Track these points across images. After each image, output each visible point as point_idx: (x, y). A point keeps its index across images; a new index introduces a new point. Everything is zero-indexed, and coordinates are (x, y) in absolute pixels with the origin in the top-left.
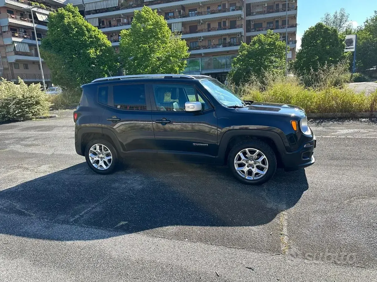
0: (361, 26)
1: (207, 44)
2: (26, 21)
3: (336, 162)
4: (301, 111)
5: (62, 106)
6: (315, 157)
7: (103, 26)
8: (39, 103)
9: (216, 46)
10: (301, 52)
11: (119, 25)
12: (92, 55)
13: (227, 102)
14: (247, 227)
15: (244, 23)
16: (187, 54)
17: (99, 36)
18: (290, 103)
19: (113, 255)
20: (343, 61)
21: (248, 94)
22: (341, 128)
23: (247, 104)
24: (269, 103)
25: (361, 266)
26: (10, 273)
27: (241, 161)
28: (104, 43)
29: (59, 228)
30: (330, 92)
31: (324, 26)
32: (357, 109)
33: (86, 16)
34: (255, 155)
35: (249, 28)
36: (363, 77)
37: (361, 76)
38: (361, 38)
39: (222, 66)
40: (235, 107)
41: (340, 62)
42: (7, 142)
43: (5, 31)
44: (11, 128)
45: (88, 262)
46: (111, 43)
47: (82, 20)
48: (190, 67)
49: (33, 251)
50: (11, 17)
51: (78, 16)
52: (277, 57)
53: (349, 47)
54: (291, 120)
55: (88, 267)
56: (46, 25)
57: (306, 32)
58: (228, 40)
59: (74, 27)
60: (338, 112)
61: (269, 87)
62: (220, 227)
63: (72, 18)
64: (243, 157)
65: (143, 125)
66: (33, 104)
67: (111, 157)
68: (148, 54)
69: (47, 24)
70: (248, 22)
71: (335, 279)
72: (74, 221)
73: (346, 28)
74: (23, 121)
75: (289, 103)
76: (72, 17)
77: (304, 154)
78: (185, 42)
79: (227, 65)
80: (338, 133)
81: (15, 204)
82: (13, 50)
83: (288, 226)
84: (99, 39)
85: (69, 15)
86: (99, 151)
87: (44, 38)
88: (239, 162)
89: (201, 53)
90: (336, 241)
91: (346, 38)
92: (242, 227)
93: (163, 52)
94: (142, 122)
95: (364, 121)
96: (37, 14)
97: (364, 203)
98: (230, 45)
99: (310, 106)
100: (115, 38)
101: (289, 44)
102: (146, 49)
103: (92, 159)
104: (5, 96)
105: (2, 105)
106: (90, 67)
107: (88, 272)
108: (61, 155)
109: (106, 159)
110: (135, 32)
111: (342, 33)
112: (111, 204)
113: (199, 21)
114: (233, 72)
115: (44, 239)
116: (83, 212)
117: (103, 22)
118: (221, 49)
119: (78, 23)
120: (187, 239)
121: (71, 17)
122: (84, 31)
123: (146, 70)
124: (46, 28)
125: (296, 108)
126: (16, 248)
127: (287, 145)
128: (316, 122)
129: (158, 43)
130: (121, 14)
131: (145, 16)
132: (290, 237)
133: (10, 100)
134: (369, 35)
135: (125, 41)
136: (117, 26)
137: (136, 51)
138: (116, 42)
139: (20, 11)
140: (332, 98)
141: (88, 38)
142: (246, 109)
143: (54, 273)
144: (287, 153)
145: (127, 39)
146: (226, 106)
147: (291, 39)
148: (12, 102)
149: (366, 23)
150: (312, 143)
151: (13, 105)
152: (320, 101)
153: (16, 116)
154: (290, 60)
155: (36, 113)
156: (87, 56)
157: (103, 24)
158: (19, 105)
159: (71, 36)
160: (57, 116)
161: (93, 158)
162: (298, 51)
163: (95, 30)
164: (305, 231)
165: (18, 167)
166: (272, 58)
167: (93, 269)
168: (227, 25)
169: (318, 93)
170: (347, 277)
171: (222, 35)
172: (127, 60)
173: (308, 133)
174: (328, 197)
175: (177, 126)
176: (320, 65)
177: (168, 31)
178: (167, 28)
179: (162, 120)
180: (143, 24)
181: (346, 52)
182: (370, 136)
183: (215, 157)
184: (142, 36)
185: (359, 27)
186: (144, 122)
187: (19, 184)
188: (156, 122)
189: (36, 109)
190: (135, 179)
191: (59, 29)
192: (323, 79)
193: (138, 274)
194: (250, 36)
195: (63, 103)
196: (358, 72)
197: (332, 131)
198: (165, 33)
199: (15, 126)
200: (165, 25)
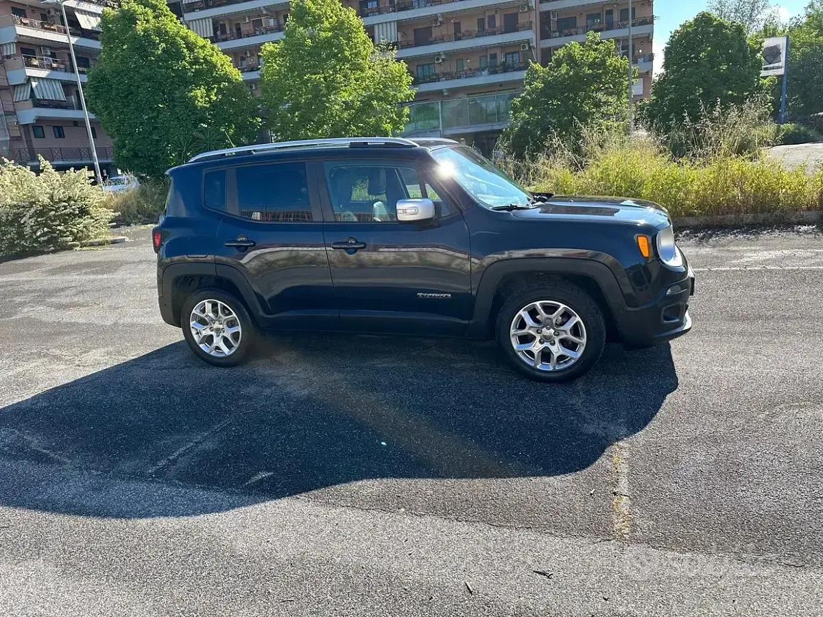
0: (798, 17)
1: (454, 70)
2: (54, 30)
3: (739, 327)
4: (661, 212)
5: (139, 216)
6: (692, 316)
7: (224, 37)
8: (87, 213)
9: (473, 73)
10: (664, 80)
11: (258, 33)
12: (201, 103)
13: (495, 197)
14: (538, 478)
15: (535, 18)
16: (409, 92)
17: (214, 59)
18: (637, 195)
19: (237, 548)
20: (758, 97)
21: (544, 177)
22: (753, 248)
23: (538, 200)
24: (591, 196)
25: (794, 564)
26: (10, 595)
27: (525, 331)
28: (224, 74)
29: (122, 490)
30: (727, 169)
31: (715, 20)
32: (789, 205)
33: (185, 15)
34: (556, 317)
35: (547, 28)
36: (805, 132)
37: (799, 129)
38: (798, 44)
39: (488, 118)
40: (511, 208)
41: (749, 100)
42: (18, 299)
43: (8, 54)
44: (28, 268)
45: (183, 565)
46: (240, 74)
47: (175, 23)
48: (417, 121)
49: (64, 544)
50: (21, 22)
51: (165, 16)
52: (611, 94)
53: (772, 65)
54: (636, 235)
55: (182, 577)
56: (97, 39)
57: (675, 35)
58: (501, 59)
59: (158, 41)
60: (746, 212)
61: (591, 161)
62: (477, 480)
63: (152, 21)
64: (529, 321)
65: (313, 254)
66: (73, 215)
67: (239, 329)
68: (324, 95)
69: (99, 37)
70: (545, 17)
71: (736, 594)
72: (155, 473)
73: (763, 22)
74: (54, 252)
75: (635, 195)
76: (154, 18)
77: (665, 310)
78: (405, 66)
79: (499, 116)
80: (746, 259)
81: (30, 438)
82: (28, 96)
83: (629, 474)
84: (215, 66)
85: (146, 13)
86: (211, 315)
87: (94, 68)
88: (521, 332)
89: (442, 90)
90: (739, 508)
91: (763, 44)
92: (526, 479)
93: (355, 90)
94: (310, 249)
95: (806, 232)
96: (77, 14)
97: (803, 417)
98: (506, 69)
99: (684, 200)
100: (251, 61)
101: (637, 63)
102: (319, 83)
103: (197, 333)
104: (12, 199)
105: (8, 220)
106: (196, 127)
107: (181, 590)
108: (133, 325)
109: (228, 333)
110: (293, 48)
111: (755, 33)
112: (238, 433)
113: (435, 18)
114: (512, 129)
115: (88, 515)
116: (176, 454)
117: (223, 26)
118: (484, 79)
119: (167, 32)
120: (403, 510)
121: (151, 18)
122: (180, 49)
123: (320, 132)
124: (96, 45)
125: (649, 207)
126: (26, 537)
127: (628, 290)
128: (697, 236)
129: (344, 69)
130: (262, 8)
131: (313, 10)
132: (634, 499)
133: (24, 207)
134: (817, 36)
135: (272, 69)
136: (255, 35)
137: (298, 89)
138: (252, 70)
139: (41, 9)
140: (733, 180)
141: (191, 64)
142: (535, 212)
143: (108, 592)
144: (630, 309)
145: (275, 63)
146: (490, 206)
147: (640, 51)
148: (28, 211)
149: (809, 10)
150: (683, 286)
151: (30, 218)
152: (705, 189)
153: (39, 242)
154: (638, 98)
155: (80, 234)
156: (190, 104)
157: (224, 32)
158: (44, 218)
159: (151, 61)
160: (127, 239)
161: (199, 332)
162: (657, 78)
163: (204, 46)
164: (669, 485)
165: (39, 355)
166: (600, 95)
167: (193, 581)
168: (498, 23)
169: (702, 171)
170: (763, 590)
171: (486, 49)
172: (278, 110)
173: (675, 262)
174: (721, 406)
175: (387, 254)
176: (705, 107)
177: (365, 43)
178: (363, 35)
179: (346, 243)
180: (310, 28)
181: (765, 78)
182: (819, 265)
183: (466, 322)
184: (309, 54)
185: (794, 20)
186: (315, 249)
187: (40, 392)
188: (333, 248)
189: (82, 225)
190: (293, 374)
191: (125, 47)
192: (713, 139)
193: (291, 591)
194: (550, 47)
195: (141, 211)
196: (791, 121)
197: (733, 255)
198: (359, 47)
199: (37, 265)
200: (358, 29)
